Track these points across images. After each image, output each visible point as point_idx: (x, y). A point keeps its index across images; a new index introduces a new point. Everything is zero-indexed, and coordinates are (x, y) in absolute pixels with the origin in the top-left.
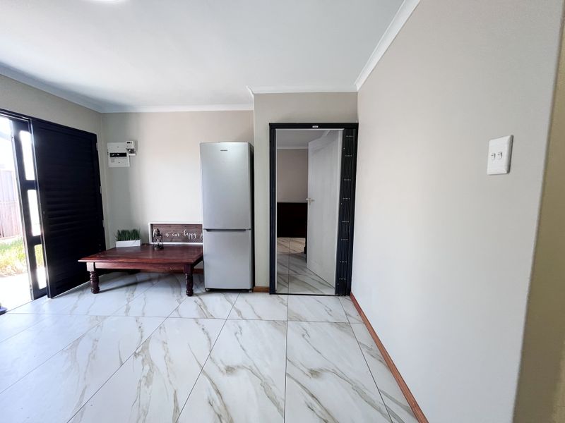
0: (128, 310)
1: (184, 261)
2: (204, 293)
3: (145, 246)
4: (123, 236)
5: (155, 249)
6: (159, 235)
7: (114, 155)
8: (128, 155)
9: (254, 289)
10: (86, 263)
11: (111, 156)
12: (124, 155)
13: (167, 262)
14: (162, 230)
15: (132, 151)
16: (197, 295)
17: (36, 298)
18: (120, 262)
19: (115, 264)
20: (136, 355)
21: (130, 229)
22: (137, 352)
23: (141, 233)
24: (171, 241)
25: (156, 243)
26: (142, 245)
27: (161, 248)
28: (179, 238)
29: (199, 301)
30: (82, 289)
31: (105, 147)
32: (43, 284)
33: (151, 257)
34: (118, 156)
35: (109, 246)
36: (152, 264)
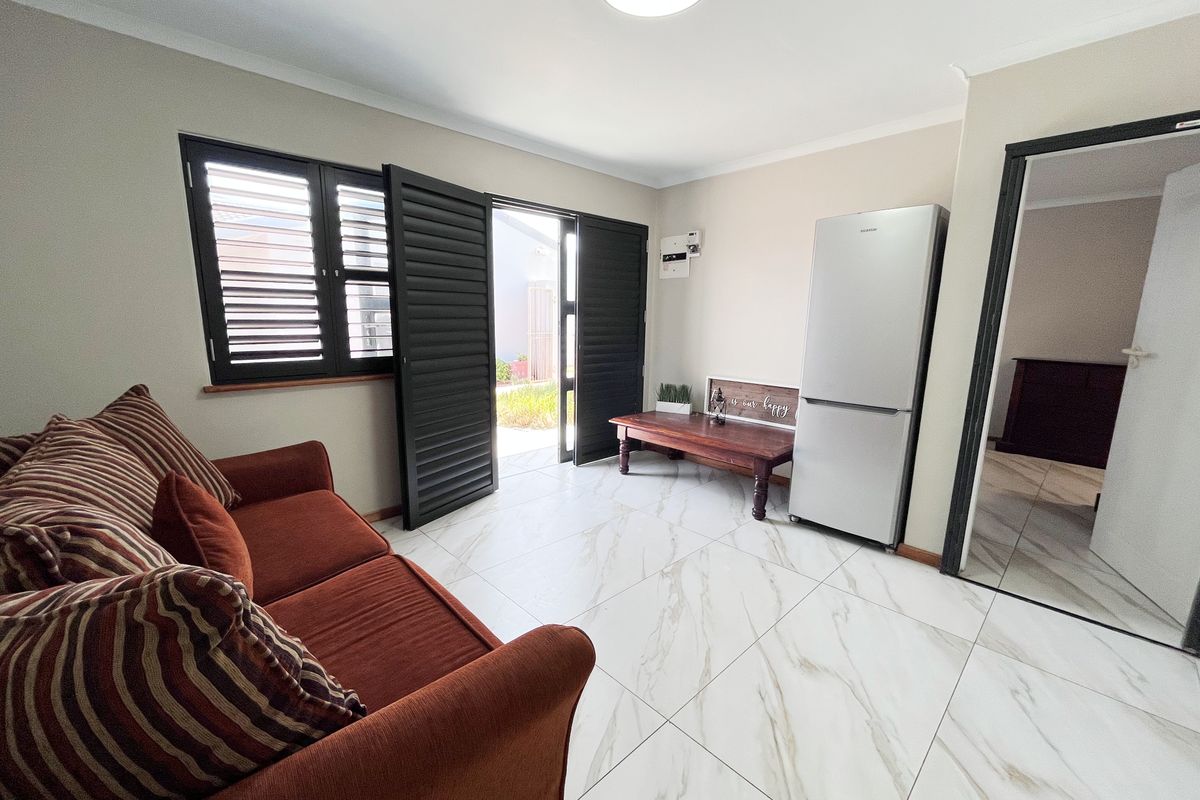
0: (661, 509)
1: (756, 452)
2: (785, 524)
3: (696, 415)
4: (669, 393)
5: (712, 422)
6: (720, 399)
7: (668, 258)
8: (688, 255)
9: (898, 547)
10: (617, 425)
11: (664, 260)
12: (682, 256)
13: (727, 447)
14: (726, 392)
15: (695, 249)
16: (771, 522)
17: (563, 461)
18: (658, 433)
19: (652, 435)
20: (663, 574)
21: (678, 384)
22: (665, 571)
23: (694, 393)
24: (740, 415)
25: (714, 414)
26: (693, 413)
27: (721, 423)
28: (754, 410)
29: (773, 531)
30: (609, 464)
31: (658, 246)
32: (570, 446)
33: (703, 435)
34: (674, 259)
35: (647, 407)
36: (704, 447)
